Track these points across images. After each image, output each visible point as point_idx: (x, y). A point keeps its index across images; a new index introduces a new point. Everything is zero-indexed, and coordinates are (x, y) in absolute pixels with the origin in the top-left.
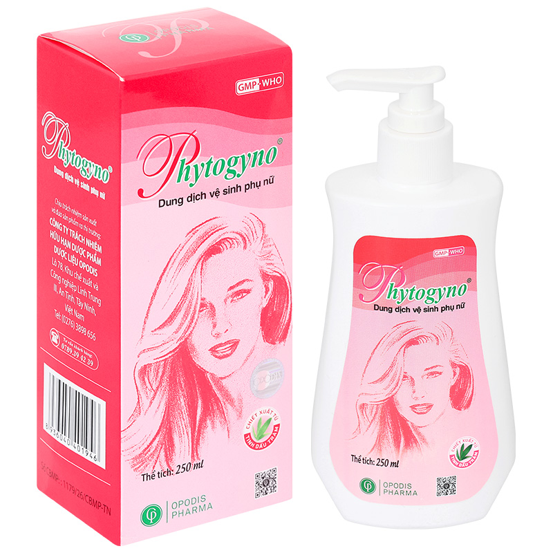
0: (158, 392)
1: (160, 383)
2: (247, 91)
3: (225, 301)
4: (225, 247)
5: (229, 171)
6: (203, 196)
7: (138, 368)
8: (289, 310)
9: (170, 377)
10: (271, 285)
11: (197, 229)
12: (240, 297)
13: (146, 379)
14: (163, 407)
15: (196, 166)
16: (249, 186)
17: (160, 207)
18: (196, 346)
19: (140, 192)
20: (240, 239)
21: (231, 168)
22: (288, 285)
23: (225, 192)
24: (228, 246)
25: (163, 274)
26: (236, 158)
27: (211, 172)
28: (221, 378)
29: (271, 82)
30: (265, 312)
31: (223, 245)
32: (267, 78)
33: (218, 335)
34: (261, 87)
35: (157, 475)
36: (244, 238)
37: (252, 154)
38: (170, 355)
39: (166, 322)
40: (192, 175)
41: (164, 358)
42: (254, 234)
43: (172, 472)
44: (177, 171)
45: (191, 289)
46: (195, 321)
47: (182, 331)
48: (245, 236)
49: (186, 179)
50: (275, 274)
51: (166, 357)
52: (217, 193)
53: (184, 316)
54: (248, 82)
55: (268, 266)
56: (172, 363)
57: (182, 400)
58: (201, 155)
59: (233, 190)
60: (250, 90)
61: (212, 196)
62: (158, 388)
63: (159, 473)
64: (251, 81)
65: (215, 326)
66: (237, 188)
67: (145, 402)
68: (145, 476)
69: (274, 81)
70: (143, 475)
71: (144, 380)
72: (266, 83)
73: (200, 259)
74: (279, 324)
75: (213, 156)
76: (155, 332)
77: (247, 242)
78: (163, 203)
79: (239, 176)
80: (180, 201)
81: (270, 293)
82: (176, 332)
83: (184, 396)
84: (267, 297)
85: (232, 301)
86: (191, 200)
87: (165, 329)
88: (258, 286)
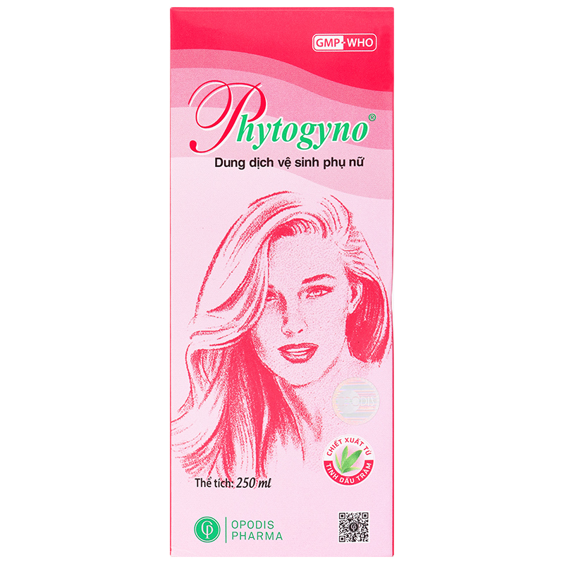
0: (215, 386)
1: (218, 375)
2: (327, 48)
3: (299, 294)
4: (297, 229)
5: (303, 139)
6: (270, 163)
7: (191, 352)
8: (385, 325)
9: (229, 370)
10: (360, 288)
11: (263, 200)
12: (318, 294)
13: (200, 367)
14: (220, 405)
15: (261, 126)
16: (330, 163)
17: (216, 166)
18: (262, 340)
19: (193, 145)
20: (318, 224)
21: (305, 136)
22: (383, 294)
23: (298, 164)
24: (303, 230)
25: (221, 246)
26: (312, 126)
27: (279, 136)
28: (294, 386)
29: (359, 42)
30: (351, 320)
31: (295, 226)
32: (354, 37)
33: (289, 334)
34: (346, 46)
35: (213, 483)
36: (324, 224)
37: (333, 124)
38: (230, 344)
39: (225, 303)
40: (255, 135)
41: (222, 346)
42: (337, 223)
43: (232, 484)
44: (237, 127)
45: (256, 271)
46: (260, 310)
47: (244, 319)
48: (324, 221)
49: (249, 139)
50: (365, 276)
51: (225, 346)
52: (286, 163)
53: (247, 301)
54: (329, 38)
55: (356, 265)
56: (232, 355)
57: (244, 401)
58: (267, 114)
59: (308, 162)
60: (330, 48)
61: (281, 166)
62: (214, 380)
63: (215, 481)
64: (333, 38)
65: (285, 322)
66: (314, 162)
67: (199, 394)
68: (200, 481)
69: (363, 42)
70: (198, 479)
71: (197, 367)
72: (352, 43)
73: (267, 238)
74: (371, 339)
75: (282, 118)
76: (211, 314)
77: (328, 229)
78: (220, 163)
79: (316, 147)
80: (242, 164)
81: (358, 297)
82: (237, 319)
83: (247, 397)
84: (354, 302)
85: (308, 296)
86: (255, 165)
87: (223, 313)
88: (342, 287)
